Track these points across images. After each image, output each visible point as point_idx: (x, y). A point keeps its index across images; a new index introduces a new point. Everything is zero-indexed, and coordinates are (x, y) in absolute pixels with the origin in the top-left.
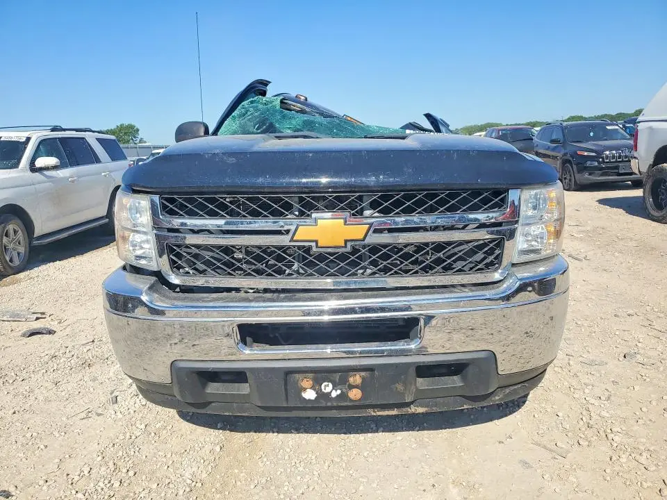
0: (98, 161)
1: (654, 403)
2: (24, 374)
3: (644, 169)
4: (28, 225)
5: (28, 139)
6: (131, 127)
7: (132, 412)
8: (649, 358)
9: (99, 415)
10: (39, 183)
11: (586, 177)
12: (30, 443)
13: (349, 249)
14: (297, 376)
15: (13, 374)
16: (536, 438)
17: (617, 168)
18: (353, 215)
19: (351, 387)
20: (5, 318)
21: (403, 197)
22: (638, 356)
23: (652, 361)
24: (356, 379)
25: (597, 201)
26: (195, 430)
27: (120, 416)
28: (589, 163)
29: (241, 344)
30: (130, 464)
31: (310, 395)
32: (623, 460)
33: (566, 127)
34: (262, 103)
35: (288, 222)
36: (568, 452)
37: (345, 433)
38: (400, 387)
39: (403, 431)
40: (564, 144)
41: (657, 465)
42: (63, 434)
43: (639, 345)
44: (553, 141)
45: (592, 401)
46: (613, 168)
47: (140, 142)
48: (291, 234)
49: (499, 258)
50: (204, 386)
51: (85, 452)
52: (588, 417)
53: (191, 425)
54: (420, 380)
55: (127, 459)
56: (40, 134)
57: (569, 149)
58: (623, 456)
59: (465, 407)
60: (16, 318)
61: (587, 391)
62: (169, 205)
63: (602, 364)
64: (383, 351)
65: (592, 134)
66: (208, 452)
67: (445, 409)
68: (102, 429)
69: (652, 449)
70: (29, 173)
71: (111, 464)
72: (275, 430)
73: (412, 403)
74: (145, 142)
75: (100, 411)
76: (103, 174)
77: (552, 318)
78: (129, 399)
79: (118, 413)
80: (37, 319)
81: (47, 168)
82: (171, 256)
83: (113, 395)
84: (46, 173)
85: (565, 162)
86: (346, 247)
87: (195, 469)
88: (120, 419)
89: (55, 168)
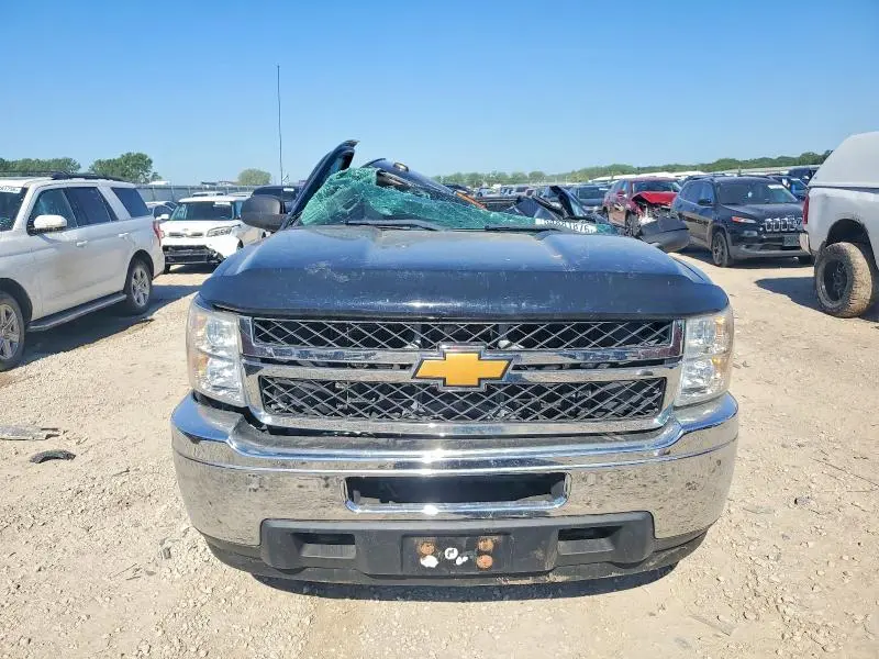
0: (114, 218)
1: (832, 564)
2: (43, 516)
3: (816, 247)
4: (24, 304)
5: (24, 190)
6: (141, 157)
7: (193, 571)
8: (824, 504)
9: (151, 574)
10: (39, 249)
11: (743, 251)
12: (68, 612)
13: (483, 388)
14: (416, 540)
15: (30, 516)
16: (696, 609)
17: (781, 240)
18: (490, 348)
19: (480, 553)
20: (5, 436)
21: (549, 328)
22: (813, 502)
23: (828, 508)
24: (487, 544)
25: (756, 282)
26: (276, 595)
27: (178, 576)
28: (746, 232)
29: (350, 502)
30: (198, 642)
31: (430, 562)
32: (798, 638)
33: (718, 184)
34: (354, 177)
35: (411, 354)
36: (733, 628)
37: (463, 601)
38: (539, 554)
39: (533, 598)
40: (715, 207)
41: (837, 645)
42: (108, 599)
43: (813, 486)
44: (701, 202)
45: (759, 561)
46: (777, 240)
47: (155, 177)
48: (413, 369)
49: (660, 401)
50: (300, 548)
51: (139, 624)
52: (755, 583)
53: (270, 588)
54: (562, 543)
55: (194, 634)
56: (39, 184)
57: (721, 214)
58: (797, 633)
59: (614, 575)
60: (20, 434)
61: (752, 548)
62: (263, 329)
63: (769, 511)
64: (520, 512)
65: (750, 195)
66: (295, 625)
67: (589, 577)
68: (157, 593)
69: (830, 624)
70: (26, 236)
71: (175, 641)
72: (376, 596)
73: (551, 571)
74: (160, 178)
75: (151, 569)
76: (121, 235)
77: (719, 462)
78: (186, 551)
79: (175, 572)
80: (48, 437)
81: (50, 230)
82: (265, 391)
83: (165, 546)
84: (49, 235)
85: (716, 230)
86: (479, 386)
87: (282, 647)
88: (178, 581)
89: (61, 229)
